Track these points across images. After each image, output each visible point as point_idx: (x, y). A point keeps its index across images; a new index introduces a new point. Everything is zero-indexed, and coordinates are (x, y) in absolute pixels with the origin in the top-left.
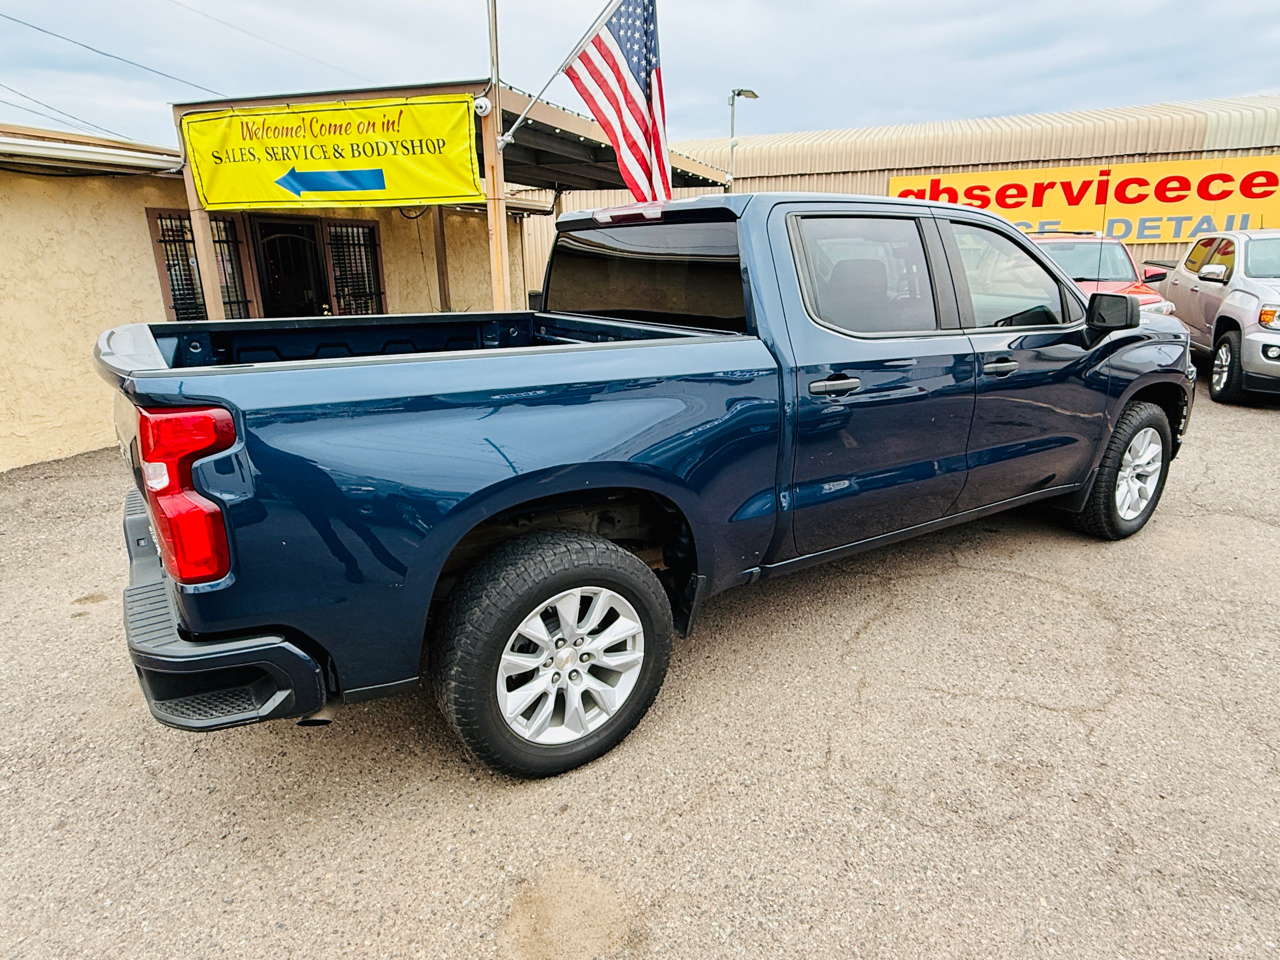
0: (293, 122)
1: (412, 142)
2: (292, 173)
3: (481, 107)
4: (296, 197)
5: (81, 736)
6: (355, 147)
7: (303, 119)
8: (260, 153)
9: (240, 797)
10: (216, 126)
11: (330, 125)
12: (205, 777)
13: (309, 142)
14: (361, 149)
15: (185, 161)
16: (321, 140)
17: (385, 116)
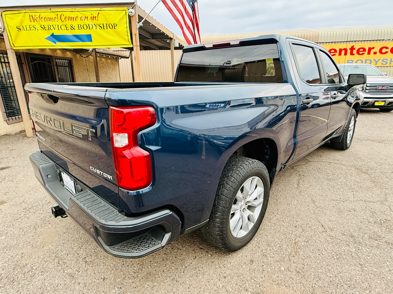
0: (53, 15)
1: (103, 24)
2: (53, 35)
3: (131, 12)
4: (54, 44)
5: (27, 264)
6: (80, 26)
7: (57, 15)
8: (38, 27)
9: (119, 280)
10: (18, 16)
11: (69, 17)
12: (97, 273)
13: (60, 23)
14: (82, 27)
15: (4, 30)
16: (65, 23)
17: (92, 14)
